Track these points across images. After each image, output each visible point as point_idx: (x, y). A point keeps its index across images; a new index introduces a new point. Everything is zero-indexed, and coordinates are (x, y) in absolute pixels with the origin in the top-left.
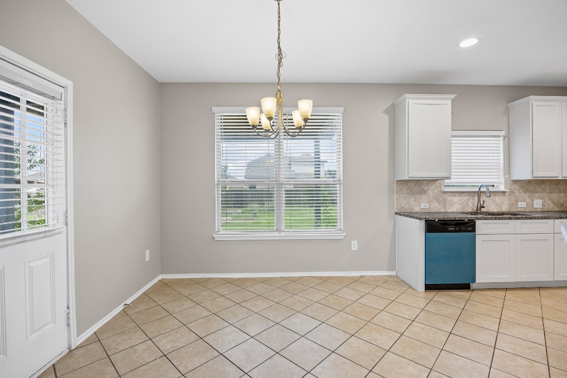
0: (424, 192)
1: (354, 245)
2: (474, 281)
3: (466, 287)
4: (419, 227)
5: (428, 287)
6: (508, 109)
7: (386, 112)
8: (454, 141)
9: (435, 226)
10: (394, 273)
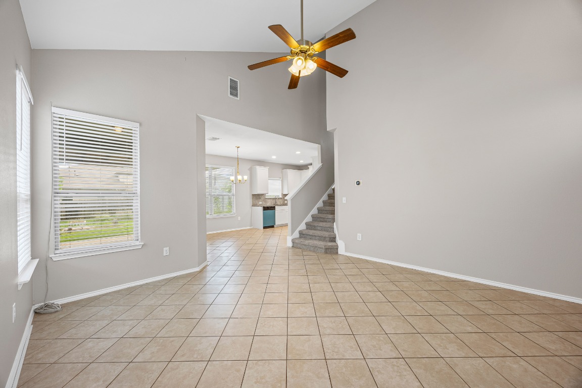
0: (260, 198)
1: (239, 218)
2: (275, 224)
3: (273, 227)
4: (261, 208)
5: (265, 228)
6: (282, 171)
7: (249, 170)
8: (269, 181)
9: (265, 209)
10: (252, 227)
